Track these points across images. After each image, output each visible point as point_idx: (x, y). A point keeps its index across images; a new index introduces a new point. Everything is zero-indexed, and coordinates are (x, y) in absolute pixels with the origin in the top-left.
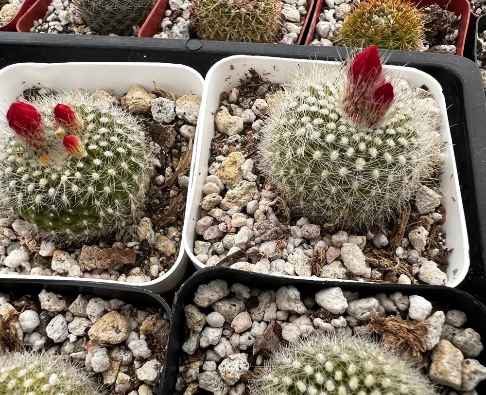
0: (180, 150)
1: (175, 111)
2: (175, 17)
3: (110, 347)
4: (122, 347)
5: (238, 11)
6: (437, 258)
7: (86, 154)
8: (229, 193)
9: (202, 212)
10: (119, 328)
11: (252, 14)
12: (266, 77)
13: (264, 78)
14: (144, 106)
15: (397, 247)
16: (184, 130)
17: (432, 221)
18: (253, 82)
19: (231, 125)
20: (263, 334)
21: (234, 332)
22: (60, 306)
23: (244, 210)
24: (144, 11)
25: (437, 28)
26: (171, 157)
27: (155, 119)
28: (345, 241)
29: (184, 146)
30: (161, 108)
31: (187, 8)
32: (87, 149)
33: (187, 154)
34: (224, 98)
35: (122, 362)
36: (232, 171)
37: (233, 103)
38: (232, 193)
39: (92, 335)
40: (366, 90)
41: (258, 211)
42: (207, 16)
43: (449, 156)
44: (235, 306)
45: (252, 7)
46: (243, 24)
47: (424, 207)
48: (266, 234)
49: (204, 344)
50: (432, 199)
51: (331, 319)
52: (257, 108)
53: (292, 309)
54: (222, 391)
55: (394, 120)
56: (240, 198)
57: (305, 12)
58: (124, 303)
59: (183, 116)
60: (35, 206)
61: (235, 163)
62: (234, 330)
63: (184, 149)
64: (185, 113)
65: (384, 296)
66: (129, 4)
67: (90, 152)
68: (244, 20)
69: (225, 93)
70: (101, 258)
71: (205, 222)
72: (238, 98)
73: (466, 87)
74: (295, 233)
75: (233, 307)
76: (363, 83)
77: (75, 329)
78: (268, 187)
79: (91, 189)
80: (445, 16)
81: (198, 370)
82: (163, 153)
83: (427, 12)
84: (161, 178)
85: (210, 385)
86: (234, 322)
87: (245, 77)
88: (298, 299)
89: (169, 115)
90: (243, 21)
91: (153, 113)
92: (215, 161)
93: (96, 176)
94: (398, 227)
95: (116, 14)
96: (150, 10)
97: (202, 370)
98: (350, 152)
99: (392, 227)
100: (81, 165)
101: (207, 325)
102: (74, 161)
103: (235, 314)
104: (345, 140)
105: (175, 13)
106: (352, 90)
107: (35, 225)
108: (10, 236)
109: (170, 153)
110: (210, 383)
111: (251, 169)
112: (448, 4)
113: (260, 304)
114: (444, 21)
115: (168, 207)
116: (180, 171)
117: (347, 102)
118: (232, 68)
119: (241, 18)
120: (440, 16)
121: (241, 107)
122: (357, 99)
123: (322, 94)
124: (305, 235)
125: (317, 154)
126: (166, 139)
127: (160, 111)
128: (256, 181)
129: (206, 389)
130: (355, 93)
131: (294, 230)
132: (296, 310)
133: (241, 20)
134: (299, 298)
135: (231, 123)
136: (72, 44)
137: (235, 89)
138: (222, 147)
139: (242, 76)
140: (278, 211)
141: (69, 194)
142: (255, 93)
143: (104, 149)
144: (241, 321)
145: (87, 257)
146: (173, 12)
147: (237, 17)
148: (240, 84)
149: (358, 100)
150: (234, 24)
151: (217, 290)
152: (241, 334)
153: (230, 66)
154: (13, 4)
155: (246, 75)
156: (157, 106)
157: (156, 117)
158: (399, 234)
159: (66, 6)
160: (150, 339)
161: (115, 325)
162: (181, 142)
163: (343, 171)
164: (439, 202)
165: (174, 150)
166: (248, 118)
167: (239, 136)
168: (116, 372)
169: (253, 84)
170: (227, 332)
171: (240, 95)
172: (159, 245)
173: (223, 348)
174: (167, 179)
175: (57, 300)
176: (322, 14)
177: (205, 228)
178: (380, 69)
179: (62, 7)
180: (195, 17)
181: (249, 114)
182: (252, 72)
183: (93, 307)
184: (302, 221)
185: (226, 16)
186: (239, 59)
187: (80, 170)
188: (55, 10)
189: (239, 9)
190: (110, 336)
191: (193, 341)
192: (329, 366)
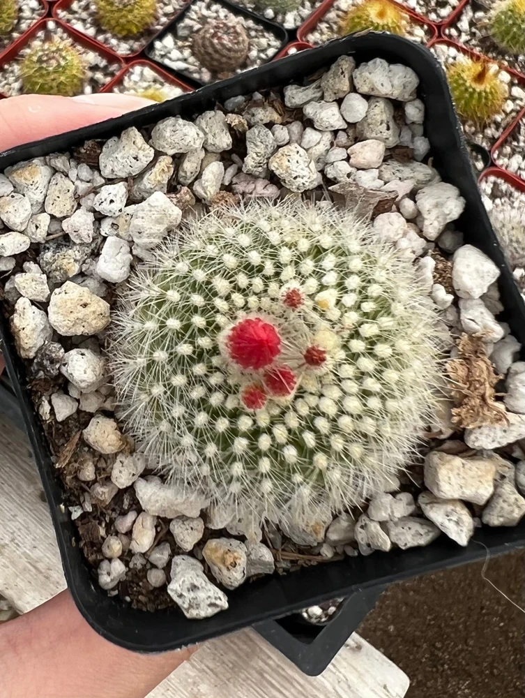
20: (365, 190)
21: (346, 147)
44: (388, 129)
49: (309, 111)
51: (440, 283)
53: (425, 216)
54: (256, 167)
75: (384, 125)
81: (267, 120)
85: (256, 146)
88: (445, 219)
97: (270, 125)
101: (339, 102)
110: (259, 144)
129: (248, 143)
132: (427, 223)
134: (448, 221)
170: (342, 138)
191: (307, 96)
192: (374, 290)
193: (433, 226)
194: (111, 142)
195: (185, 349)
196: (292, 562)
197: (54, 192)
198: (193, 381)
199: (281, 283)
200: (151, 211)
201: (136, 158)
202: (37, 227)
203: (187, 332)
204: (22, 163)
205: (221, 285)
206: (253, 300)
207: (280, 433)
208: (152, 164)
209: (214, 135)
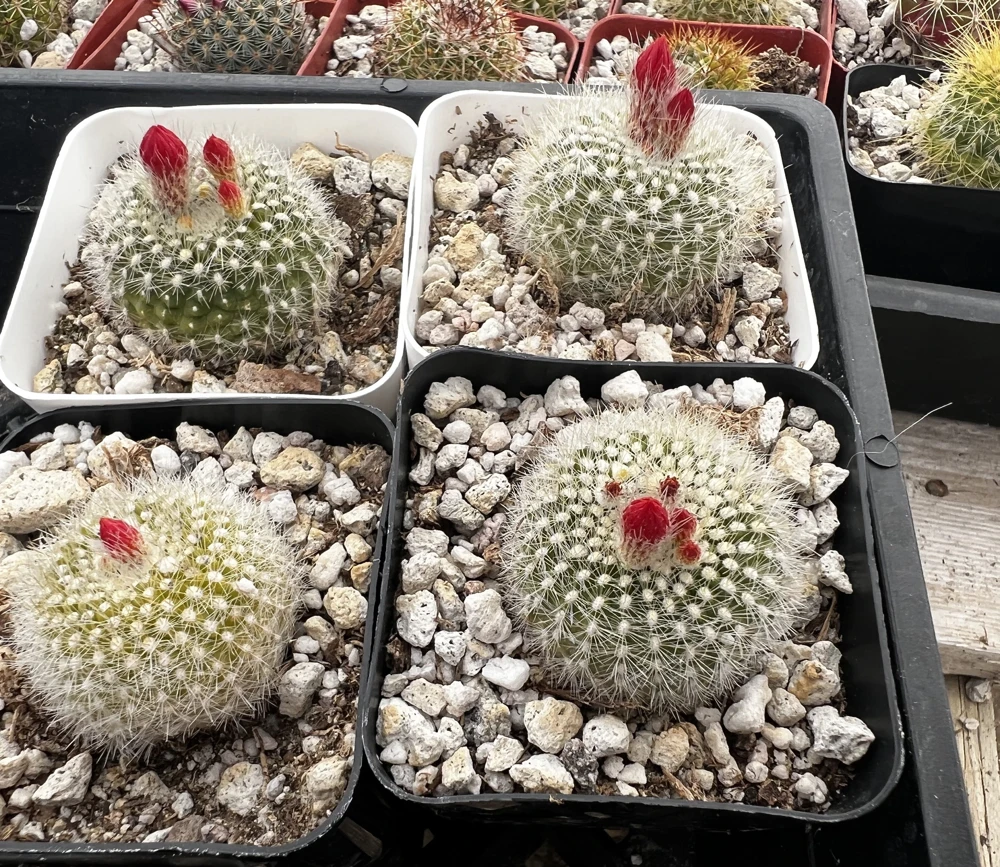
0: (381, 234)
1: (371, 177)
2: (345, 69)
3: (297, 492)
4: (312, 496)
5: (455, 52)
6: (777, 356)
7: (250, 215)
8: (465, 276)
9: (425, 305)
10: (309, 463)
11: (478, 58)
12: (511, 126)
13: (508, 128)
14: (321, 170)
15: (717, 342)
16: (387, 204)
17: (768, 310)
18: (491, 134)
19: (459, 196)
21: (485, 450)
22: (212, 444)
23: (489, 300)
24: (290, 63)
25: (781, 82)
26: (368, 245)
27: (340, 189)
28: (641, 330)
29: (387, 228)
30: (348, 172)
31: (366, 56)
32: (250, 208)
33: (393, 239)
34: (447, 160)
35: (314, 515)
36: (466, 250)
37: (460, 167)
38: (470, 276)
39: (267, 475)
40: (656, 100)
41: (510, 299)
42: (402, 62)
43: (787, 223)
44: (485, 412)
45: (478, 47)
46: (463, 73)
47: (756, 290)
48: (524, 324)
49: (442, 466)
50: (766, 277)
52: (499, 171)
53: (569, 406)
55: (699, 152)
56: (483, 283)
57: (564, 64)
58: (311, 437)
59: (384, 184)
60: (169, 293)
61: (471, 237)
62: (485, 446)
63: (387, 232)
64: (387, 179)
65: (699, 387)
66: (265, 48)
67: (255, 213)
68: (466, 68)
69: (447, 152)
70: (269, 380)
71: (431, 316)
72: (468, 160)
73: (812, 136)
74: (568, 325)
75: (482, 414)
76: (652, 90)
77: (236, 475)
78: (523, 269)
79: (257, 265)
80: (793, 64)
81: (435, 501)
82: (355, 237)
83: (764, 59)
84: (353, 273)
86: (485, 435)
87: (478, 127)
88: (577, 392)
89: (362, 182)
90: (464, 68)
91: (336, 180)
92: (439, 242)
93: (265, 245)
94: (719, 315)
95: (244, 66)
96: (300, 62)
97: (440, 500)
98: (640, 189)
99: (710, 318)
100: (242, 229)
101: (446, 442)
102: (233, 224)
103: (486, 425)
104: (631, 174)
105: (344, 64)
106: (637, 104)
107: (165, 331)
108: (118, 358)
109: (365, 237)
111: (496, 247)
112: (797, 49)
113: (522, 415)
114: (790, 72)
115: (365, 316)
116: (385, 259)
117: (632, 123)
118: (458, 112)
119: (459, 64)
120: (784, 64)
121: (473, 172)
122: (645, 116)
123: (597, 120)
124: (583, 322)
125: (594, 196)
126: (359, 216)
127: (347, 177)
128: (504, 263)
130: (642, 107)
131: (565, 321)
132: (575, 408)
133: (461, 68)
134: (579, 389)
135: (459, 193)
136: (196, 86)
137: (463, 146)
138: (449, 226)
139: (473, 126)
140: (541, 298)
141: (226, 273)
142: (494, 154)
143: (277, 209)
144: (495, 433)
145: (248, 376)
146: (341, 62)
147: (454, 61)
148: (470, 139)
149: (647, 118)
150: (448, 74)
151: (458, 389)
152: (496, 453)
153: (455, 109)
154: (57, 52)
155: (480, 123)
156: (342, 169)
157: (342, 186)
158: (721, 325)
159: (148, 59)
160: (357, 478)
161: (303, 460)
162: (381, 224)
163: (632, 216)
164: (777, 285)
165: (371, 234)
166: (486, 186)
167: (474, 213)
168: (307, 526)
169: (491, 136)
170: (476, 450)
171: (471, 157)
172: (355, 368)
173: (470, 470)
174: (363, 275)
175: (206, 436)
176: (592, 68)
177: (432, 325)
178: (673, 69)
179: (142, 60)
180: (381, 65)
181: (487, 181)
182: (490, 117)
183: (265, 442)
184: (578, 307)
185: (436, 61)
186: (469, 97)
187: (240, 236)
188: (128, 64)
189: (457, 49)
190: (296, 473)
191: (426, 465)
192: (624, 439)
193: (579, 404)
194: (399, 625)
195: (625, 601)
196: (832, 627)
197: (419, 699)
198: (657, 605)
199: (594, 501)
200: (482, 613)
201: (423, 606)
202: (449, 729)
203: (612, 592)
204: (378, 722)
205: (577, 551)
206: (601, 531)
207: (725, 548)
208: (436, 596)
209: (430, 542)
